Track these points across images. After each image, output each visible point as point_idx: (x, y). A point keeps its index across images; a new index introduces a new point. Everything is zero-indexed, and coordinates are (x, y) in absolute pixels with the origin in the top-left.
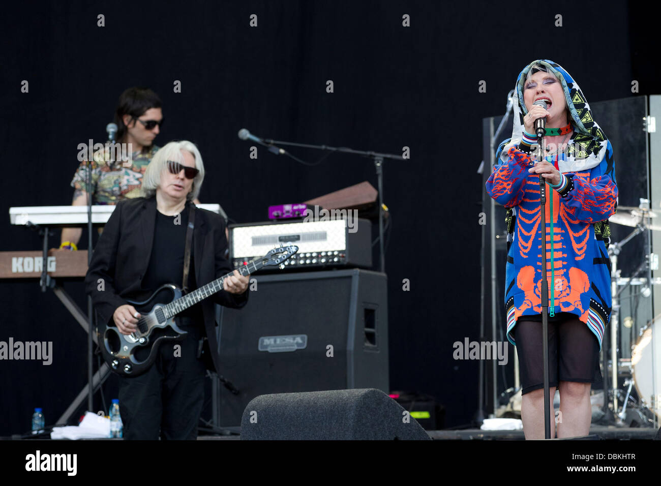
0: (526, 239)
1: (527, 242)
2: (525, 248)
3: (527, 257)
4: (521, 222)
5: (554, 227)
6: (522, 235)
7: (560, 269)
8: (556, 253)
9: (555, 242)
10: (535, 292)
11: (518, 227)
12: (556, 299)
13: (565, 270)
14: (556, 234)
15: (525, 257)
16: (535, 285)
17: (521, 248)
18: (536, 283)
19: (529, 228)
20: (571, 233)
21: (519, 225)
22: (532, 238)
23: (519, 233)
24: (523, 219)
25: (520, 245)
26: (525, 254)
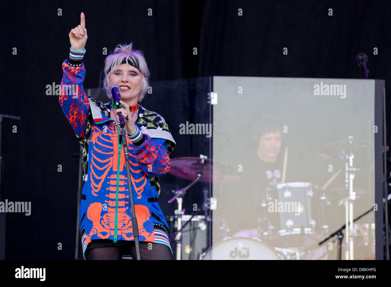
0: (97, 182)
1: (97, 184)
2: (96, 188)
3: (97, 195)
4: (94, 168)
5: (120, 174)
6: (94, 178)
7: (123, 207)
8: (120, 194)
9: (120, 186)
10: (101, 223)
11: (91, 171)
12: (118, 229)
13: (127, 208)
14: (121, 180)
15: (96, 195)
16: (101, 217)
17: (93, 188)
18: (102, 216)
19: (100, 173)
20: (133, 179)
21: (92, 170)
22: (102, 181)
23: (91, 177)
24: (96, 166)
25: (92, 186)
26: (95, 193)
